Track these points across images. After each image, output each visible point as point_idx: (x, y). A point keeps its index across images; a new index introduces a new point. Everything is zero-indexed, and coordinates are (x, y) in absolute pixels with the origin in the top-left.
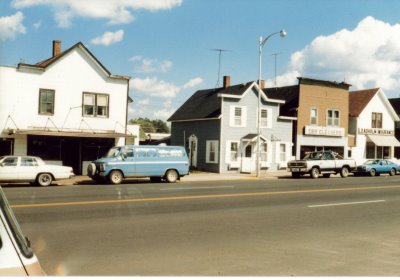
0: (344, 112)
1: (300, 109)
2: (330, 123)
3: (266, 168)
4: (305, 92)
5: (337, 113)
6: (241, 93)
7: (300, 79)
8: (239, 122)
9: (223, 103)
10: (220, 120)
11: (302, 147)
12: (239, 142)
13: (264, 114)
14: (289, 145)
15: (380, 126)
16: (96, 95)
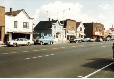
0: (75, 27)
1: (67, 27)
2: (72, 30)
3: (60, 41)
4: (68, 22)
5: (74, 28)
6: (56, 23)
7: (67, 19)
8: (55, 30)
9: (52, 25)
10: (51, 29)
11: (67, 36)
12: (55, 35)
13: (60, 27)
14: (65, 35)
15: (81, 31)
16: (26, 23)
